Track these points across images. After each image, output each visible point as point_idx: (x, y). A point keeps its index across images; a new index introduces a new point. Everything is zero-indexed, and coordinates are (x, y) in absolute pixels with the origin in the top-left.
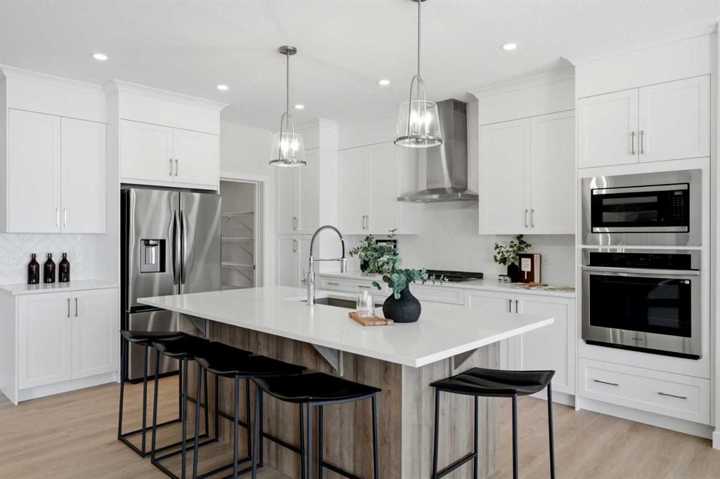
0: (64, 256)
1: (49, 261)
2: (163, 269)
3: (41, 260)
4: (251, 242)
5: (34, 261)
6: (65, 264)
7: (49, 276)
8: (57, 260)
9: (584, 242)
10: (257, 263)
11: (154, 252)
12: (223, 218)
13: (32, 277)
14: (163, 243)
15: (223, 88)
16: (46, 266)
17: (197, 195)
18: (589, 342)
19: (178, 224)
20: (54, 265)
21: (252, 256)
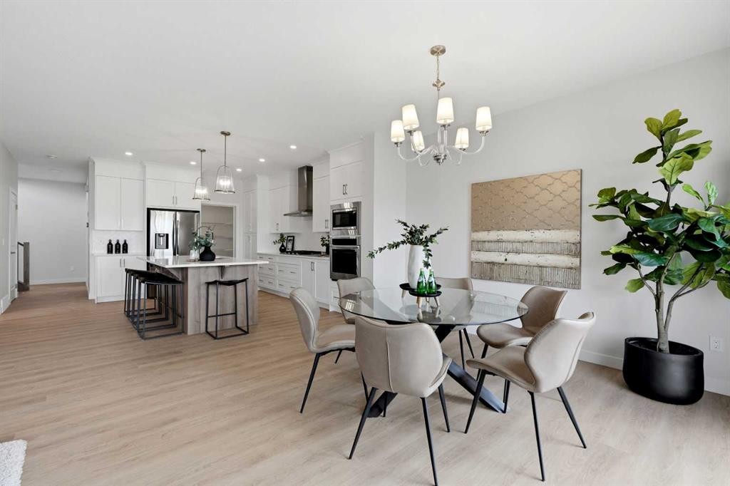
0: (125, 241)
1: (118, 243)
2: (167, 247)
3: (114, 243)
5: (110, 243)
6: (125, 245)
7: (118, 251)
8: (121, 243)
9: (332, 234)
11: (162, 239)
13: (110, 251)
14: (167, 235)
16: (116, 245)
18: (333, 280)
19: (174, 227)
20: (120, 245)
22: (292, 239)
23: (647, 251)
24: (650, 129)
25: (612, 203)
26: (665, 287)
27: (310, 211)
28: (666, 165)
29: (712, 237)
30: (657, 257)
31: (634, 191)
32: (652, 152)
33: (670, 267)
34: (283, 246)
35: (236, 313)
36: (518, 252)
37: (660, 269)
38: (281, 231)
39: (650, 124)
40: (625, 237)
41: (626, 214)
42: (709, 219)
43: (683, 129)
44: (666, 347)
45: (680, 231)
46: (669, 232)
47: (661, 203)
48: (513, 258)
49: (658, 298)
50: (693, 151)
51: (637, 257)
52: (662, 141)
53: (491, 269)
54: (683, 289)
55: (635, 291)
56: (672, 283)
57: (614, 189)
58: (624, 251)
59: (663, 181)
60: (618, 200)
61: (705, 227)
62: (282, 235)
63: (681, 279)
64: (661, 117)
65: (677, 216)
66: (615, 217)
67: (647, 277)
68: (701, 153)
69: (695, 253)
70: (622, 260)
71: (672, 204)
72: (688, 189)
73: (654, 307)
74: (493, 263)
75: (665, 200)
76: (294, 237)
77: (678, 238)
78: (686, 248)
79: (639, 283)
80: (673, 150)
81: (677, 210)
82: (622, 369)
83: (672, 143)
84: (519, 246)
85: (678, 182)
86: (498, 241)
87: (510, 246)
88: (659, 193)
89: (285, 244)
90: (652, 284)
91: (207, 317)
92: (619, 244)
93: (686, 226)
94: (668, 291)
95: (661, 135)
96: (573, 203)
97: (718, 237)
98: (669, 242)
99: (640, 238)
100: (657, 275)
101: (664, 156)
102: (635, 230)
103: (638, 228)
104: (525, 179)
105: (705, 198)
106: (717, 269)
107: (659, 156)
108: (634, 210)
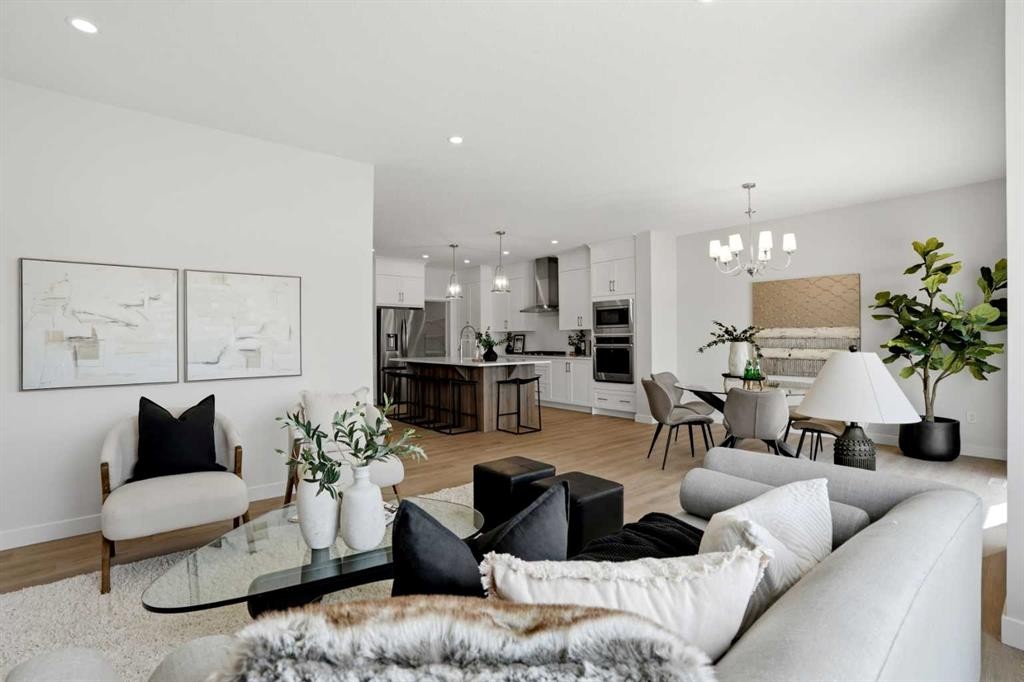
2: (396, 349)
4: (444, 337)
9: (596, 332)
10: (447, 349)
11: (392, 340)
12: (427, 323)
14: (396, 336)
15: (426, 256)
17: (412, 311)
18: (597, 380)
19: (402, 327)
21: (444, 345)
22: (521, 337)
23: (916, 344)
24: (916, 249)
25: (887, 305)
26: (931, 372)
27: (554, 306)
28: (929, 279)
29: (960, 333)
30: (924, 349)
31: (905, 296)
32: (918, 266)
33: (933, 356)
34: (509, 346)
35: (518, 413)
36: (801, 348)
37: (927, 358)
38: (508, 330)
39: (916, 246)
40: (899, 334)
41: (898, 314)
42: (958, 320)
43: (940, 252)
44: (932, 419)
45: (940, 328)
46: (932, 330)
47: (925, 307)
48: (797, 353)
49: (925, 381)
50: (947, 269)
51: (909, 349)
52: (925, 259)
53: (775, 365)
54: (944, 373)
55: (907, 377)
56: (935, 369)
57: (888, 293)
58: (899, 345)
59: (927, 290)
60: (893, 304)
61: (955, 327)
62: (509, 334)
63: (942, 365)
64: (923, 242)
65: (937, 318)
66: (889, 317)
67: (917, 365)
68: (953, 270)
69: (951, 346)
70: (897, 352)
71: (933, 308)
72: (944, 298)
73: (923, 388)
74: (777, 359)
75: (929, 305)
76: (524, 336)
77: (938, 333)
78: (944, 341)
79: (911, 371)
80: (933, 267)
81: (938, 313)
82: (897, 445)
83: (932, 263)
84: (803, 342)
85: (939, 290)
86: (781, 338)
87: (793, 342)
88: (923, 298)
89: (511, 344)
90: (920, 370)
91: (498, 416)
92: (894, 339)
93: (945, 324)
94: (933, 375)
95: (925, 254)
96: (852, 304)
97: (964, 333)
98: (932, 337)
99: (910, 334)
100: (923, 363)
101: (928, 272)
102: (906, 328)
103: (909, 326)
104: (807, 280)
105: (956, 306)
106: (967, 356)
107: (922, 271)
108: (905, 312)
